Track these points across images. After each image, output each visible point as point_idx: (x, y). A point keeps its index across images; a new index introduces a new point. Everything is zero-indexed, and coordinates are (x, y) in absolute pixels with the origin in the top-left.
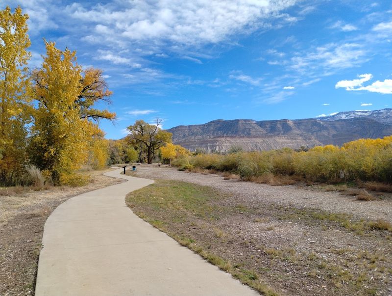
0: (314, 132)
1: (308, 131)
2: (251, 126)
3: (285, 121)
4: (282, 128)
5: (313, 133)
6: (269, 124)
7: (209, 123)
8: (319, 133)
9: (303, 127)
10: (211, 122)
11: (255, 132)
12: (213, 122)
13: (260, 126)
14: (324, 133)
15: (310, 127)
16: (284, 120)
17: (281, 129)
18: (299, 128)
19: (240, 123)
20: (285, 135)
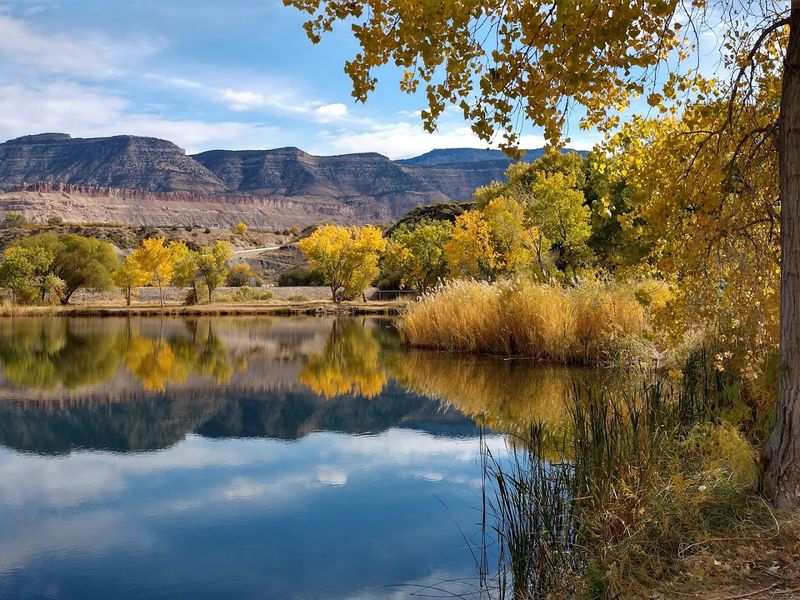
0: (383, 194)
1: (365, 189)
2: (173, 163)
3: (291, 153)
4: (282, 178)
5: (378, 197)
6: (239, 163)
7: (10, 142)
8: (398, 199)
9: (348, 178)
10: (19, 141)
11: (189, 182)
12: (29, 140)
13: (206, 165)
14: (414, 199)
15: (370, 180)
16: (287, 149)
17: (278, 181)
18: (335, 182)
19: (132, 148)
20: (294, 198)
